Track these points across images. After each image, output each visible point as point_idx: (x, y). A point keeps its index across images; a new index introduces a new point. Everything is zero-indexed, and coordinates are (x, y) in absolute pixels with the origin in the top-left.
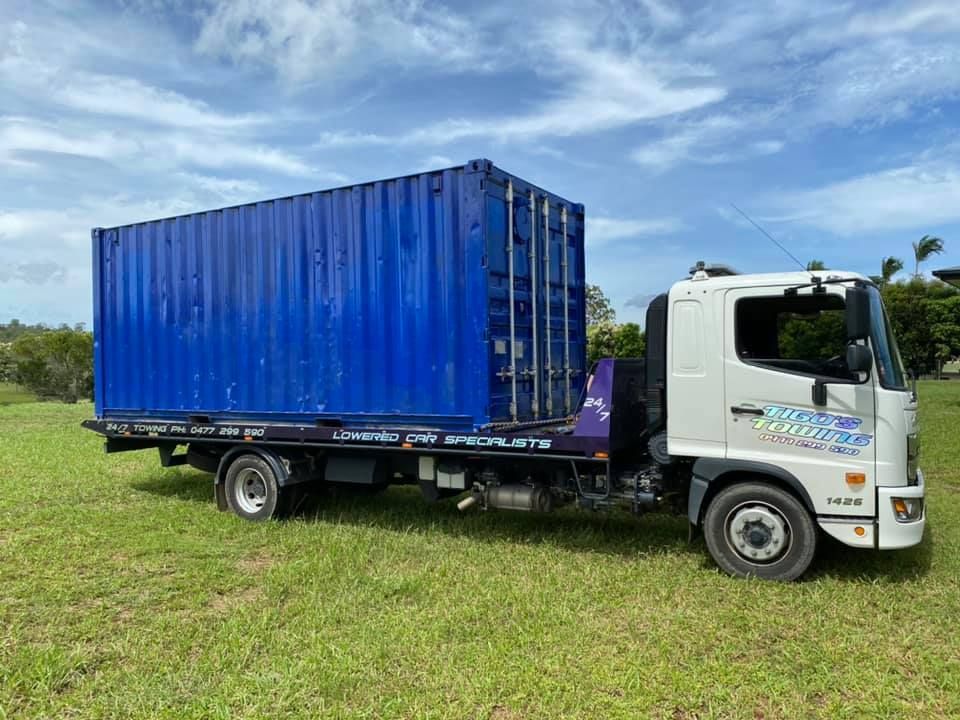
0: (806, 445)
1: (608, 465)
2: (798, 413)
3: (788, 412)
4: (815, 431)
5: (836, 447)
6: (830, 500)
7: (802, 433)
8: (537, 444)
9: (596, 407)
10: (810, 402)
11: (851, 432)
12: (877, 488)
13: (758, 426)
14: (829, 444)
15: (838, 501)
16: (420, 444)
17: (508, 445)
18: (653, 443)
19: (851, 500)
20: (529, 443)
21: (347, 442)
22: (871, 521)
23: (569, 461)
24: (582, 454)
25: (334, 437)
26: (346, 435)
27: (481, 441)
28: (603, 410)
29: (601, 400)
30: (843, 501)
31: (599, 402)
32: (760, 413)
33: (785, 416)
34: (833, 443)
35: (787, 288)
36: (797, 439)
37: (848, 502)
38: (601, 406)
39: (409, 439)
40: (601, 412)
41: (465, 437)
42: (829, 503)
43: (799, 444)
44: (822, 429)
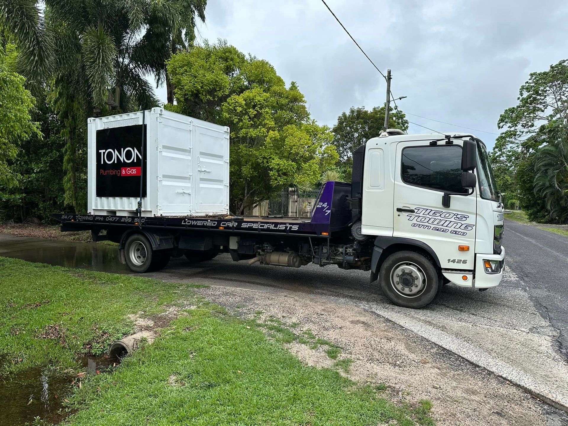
1: (328, 239)
5: (454, 231)
6: (449, 260)
7: (435, 223)
8: (291, 228)
9: (324, 208)
10: (441, 206)
11: (463, 222)
12: (475, 254)
13: (411, 219)
14: (450, 229)
15: (454, 261)
16: (228, 227)
17: (275, 228)
18: (354, 229)
19: (461, 260)
20: (286, 227)
21: (189, 226)
22: (471, 273)
23: (307, 238)
24: (315, 233)
25: (183, 223)
26: (189, 222)
27: (261, 226)
28: (327, 209)
29: (326, 203)
30: (456, 261)
31: (325, 205)
32: (412, 211)
34: (452, 228)
35: (431, 141)
36: (433, 226)
37: (459, 261)
38: (326, 207)
39: (222, 225)
40: (325, 210)
41: (253, 224)
42: (449, 262)
43: (434, 229)
44: (447, 221)
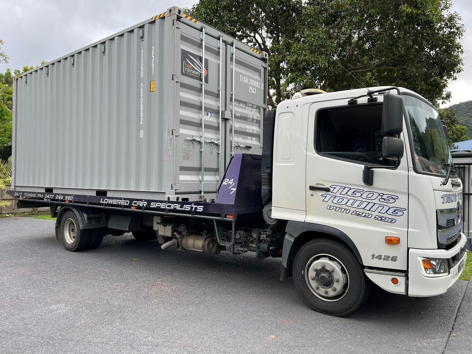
0: (358, 214)
1: (233, 224)
2: (353, 190)
3: (347, 190)
4: (365, 204)
5: (379, 216)
6: (373, 256)
7: (356, 205)
8: (196, 208)
9: (229, 185)
10: (362, 183)
11: (391, 205)
12: (408, 249)
13: (326, 199)
14: (374, 214)
15: (379, 257)
16: (138, 207)
17: (182, 209)
18: (265, 210)
19: (389, 257)
20: (192, 208)
21: (107, 205)
22: (404, 274)
23: (212, 220)
24: (219, 215)
25: (101, 202)
26: (106, 201)
27: (169, 206)
28: (233, 187)
29: (232, 180)
30: (383, 257)
31: (231, 182)
32: (327, 190)
33: (344, 192)
34: (377, 213)
35: (349, 99)
36: (352, 210)
37: (387, 258)
38: (232, 184)
39: (134, 204)
40: (231, 188)
41: (160, 204)
42: (373, 258)
43: (353, 213)
44: (369, 203)
